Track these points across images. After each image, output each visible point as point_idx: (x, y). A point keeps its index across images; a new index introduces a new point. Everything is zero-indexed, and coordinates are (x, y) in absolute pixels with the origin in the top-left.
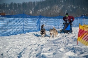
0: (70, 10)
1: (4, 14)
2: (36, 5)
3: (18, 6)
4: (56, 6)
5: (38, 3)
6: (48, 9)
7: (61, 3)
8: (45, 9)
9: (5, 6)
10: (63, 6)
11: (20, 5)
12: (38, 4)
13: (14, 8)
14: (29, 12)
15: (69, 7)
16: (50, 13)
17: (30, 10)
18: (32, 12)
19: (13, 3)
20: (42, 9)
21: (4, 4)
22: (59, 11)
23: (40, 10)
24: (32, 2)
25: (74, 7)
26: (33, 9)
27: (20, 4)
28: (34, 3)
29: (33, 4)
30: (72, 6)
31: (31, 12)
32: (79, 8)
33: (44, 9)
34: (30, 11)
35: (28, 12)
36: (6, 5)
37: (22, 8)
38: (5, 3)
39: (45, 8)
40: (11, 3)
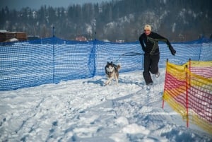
0: (185, 22)
1: (24, 35)
2: (101, 11)
3: (59, 14)
4: (151, 13)
5: (107, 7)
6: (131, 21)
7: (163, 5)
8: (122, 21)
9: (28, 16)
10: (166, 13)
11: (63, 13)
12: (105, 8)
13: (49, 19)
14: (85, 28)
15: (181, 14)
16: (136, 31)
17: (87, 25)
18: (93, 29)
19: (47, 8)
20: (116, 21)
21: (26, 10)
22: (158, 25)
23: (111, 23)
24: (90, 5)
25: (195, 16)
26: (94, 22)
27: (63, 10)
28: (96, 6)
29: (93, 8)
30: (190, 12)
31: (89, 30)
32: (206, 16)
33: (120, 21)
34: (87, 27)
35: (82, 28)
36: (31, 13)
37: (67, 19)
38: (28, 8)
39: (124, 19)
40: (42, 8)
